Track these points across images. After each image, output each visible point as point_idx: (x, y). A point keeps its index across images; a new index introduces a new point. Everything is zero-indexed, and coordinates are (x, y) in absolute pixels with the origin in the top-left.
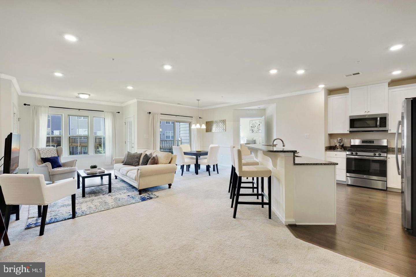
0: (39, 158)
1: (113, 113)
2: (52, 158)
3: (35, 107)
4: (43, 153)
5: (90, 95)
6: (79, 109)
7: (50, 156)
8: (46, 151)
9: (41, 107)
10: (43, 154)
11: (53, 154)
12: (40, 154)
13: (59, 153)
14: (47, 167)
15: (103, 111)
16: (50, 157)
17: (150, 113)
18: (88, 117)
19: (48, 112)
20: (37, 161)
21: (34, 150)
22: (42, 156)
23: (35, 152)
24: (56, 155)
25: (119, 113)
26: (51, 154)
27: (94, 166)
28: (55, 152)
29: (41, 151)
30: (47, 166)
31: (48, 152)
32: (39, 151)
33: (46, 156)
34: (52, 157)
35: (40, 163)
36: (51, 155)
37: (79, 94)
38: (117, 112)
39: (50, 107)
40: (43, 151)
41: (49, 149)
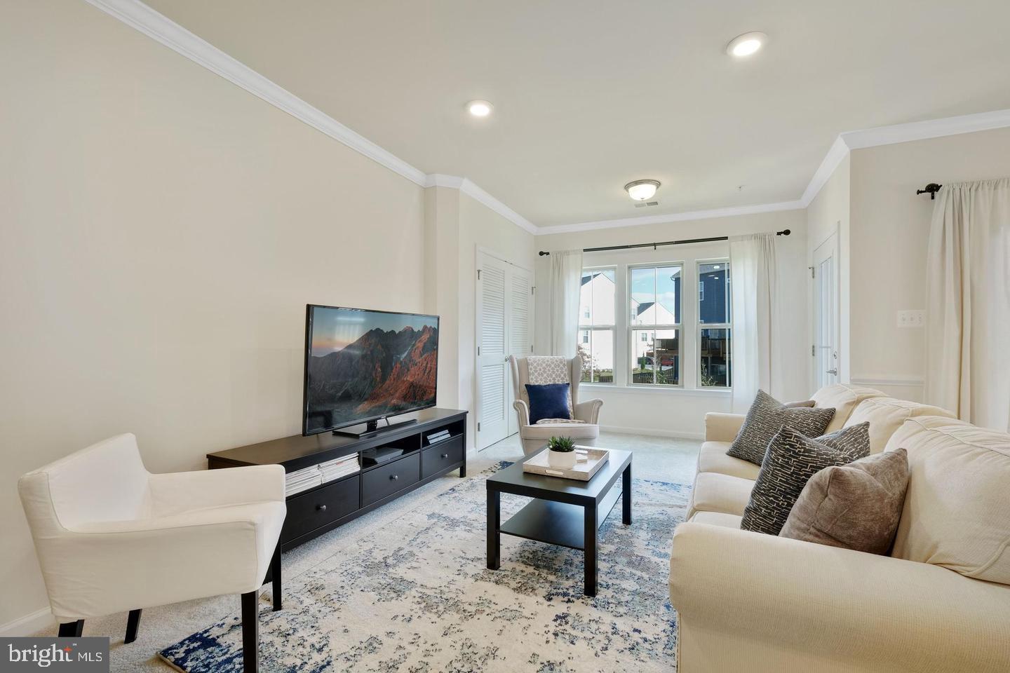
1: (761, 239)
3: (559, 255)
5: (658, 184)
6: (655, 245)
7: (549, 380)
8: (544, 365)
9: (568, 255)
10: (536, 374)
11: (562, 369)
12: (528, 374)
15: (726, 238)
17: (933, 189)
19: (582, 267)
24: (566, 380)
25: (787, 232)
29: (533, 365)
31: (549, 370)
33: (541, 380)
36: (554, 379)
37: (627, 187)
38: (779, 234)
39: (585, 250)
40: (535, 367)
41: (553, 363)
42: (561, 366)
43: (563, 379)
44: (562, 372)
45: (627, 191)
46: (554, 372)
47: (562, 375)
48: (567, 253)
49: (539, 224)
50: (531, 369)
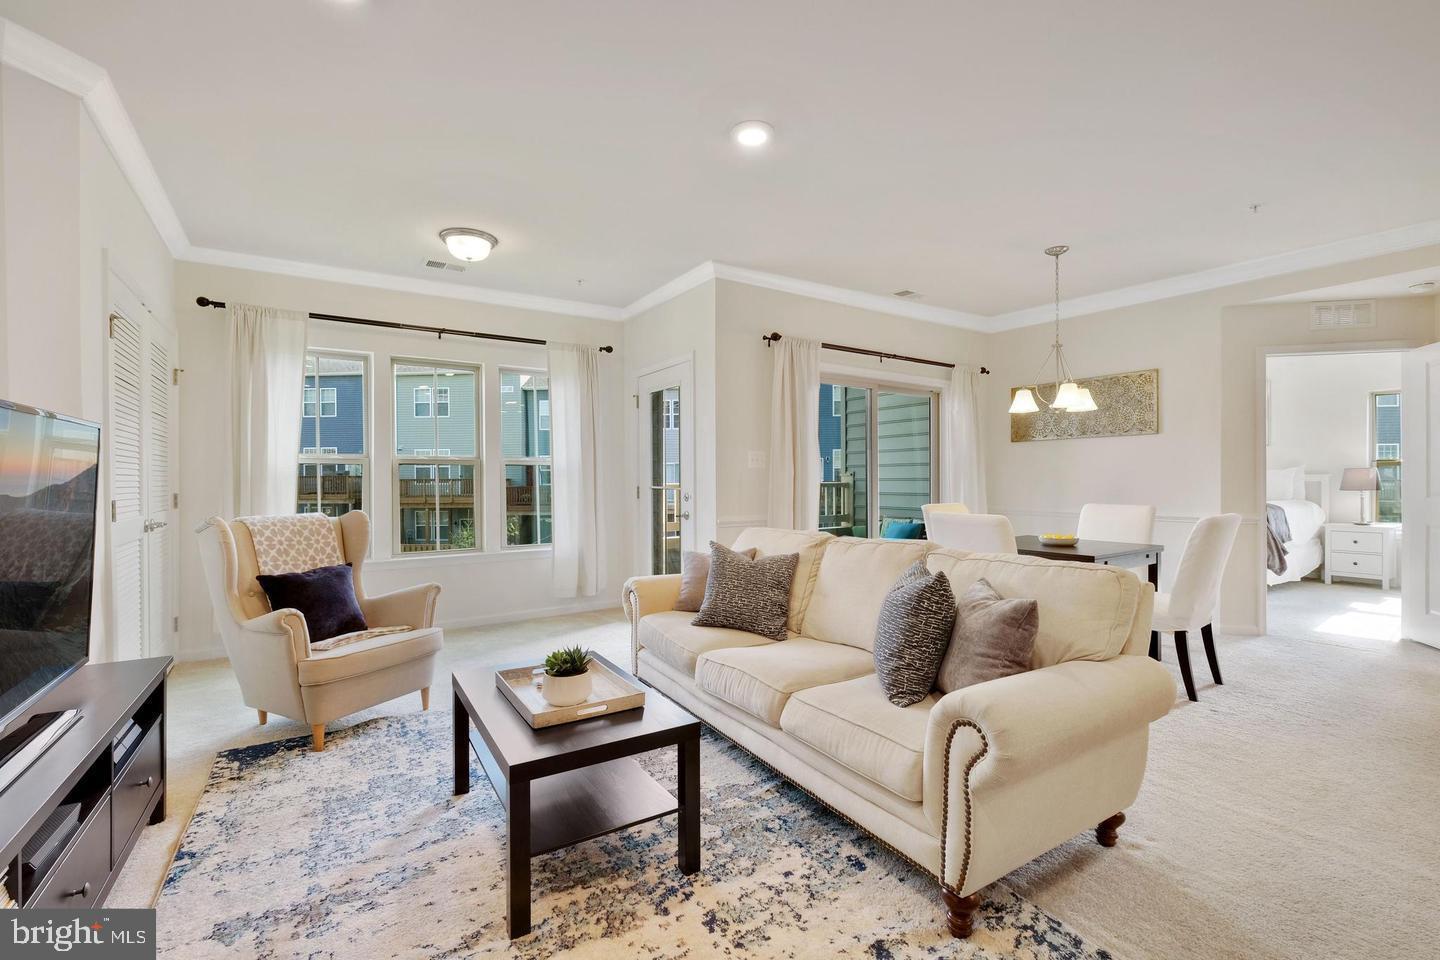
0: (250, 578)
1: (583, 352)
2: (316, 576)
3: (251, 315)
4: (272, 547)
5: (495, 242)
6: (442, 331)
7: (305, 562)
8: (287, 533)
9: (275, 316)
10: (273, 553)
11: (323, 551)
12: (256, 554)
13: (350, 545)
14: (284, 638)
15: (544, 342)
16: (307, 568)
17: (776, 337)
18: (477, 368)
19: (305, 343)
20: (236, 592)
21: (224, 533)
22: (265, 563)
23: (226, 545)
24: (338, 561)
25: (609, 349)
26: (311, 552)
27: (569, 654)
28: (334, 540)
29: (262, 535)
30: (282, 631)
31: (299, 543)
32: (251, 535)
33: (285, 563)
34: (314, 571)
35: (255, 602)
36: (313, 559)
37: (443, 235)
38: (601, 349)
39: (312, 316)
40: (268, 539)
41: (305, 527)
42: (324, 531)
43: (329, 556)
44: (327, 544)
45: (444, 240)
46: (310, 546)
47: (328, 550)
48: (274, 313)
49: (196, 238)
50: (260, 543)
